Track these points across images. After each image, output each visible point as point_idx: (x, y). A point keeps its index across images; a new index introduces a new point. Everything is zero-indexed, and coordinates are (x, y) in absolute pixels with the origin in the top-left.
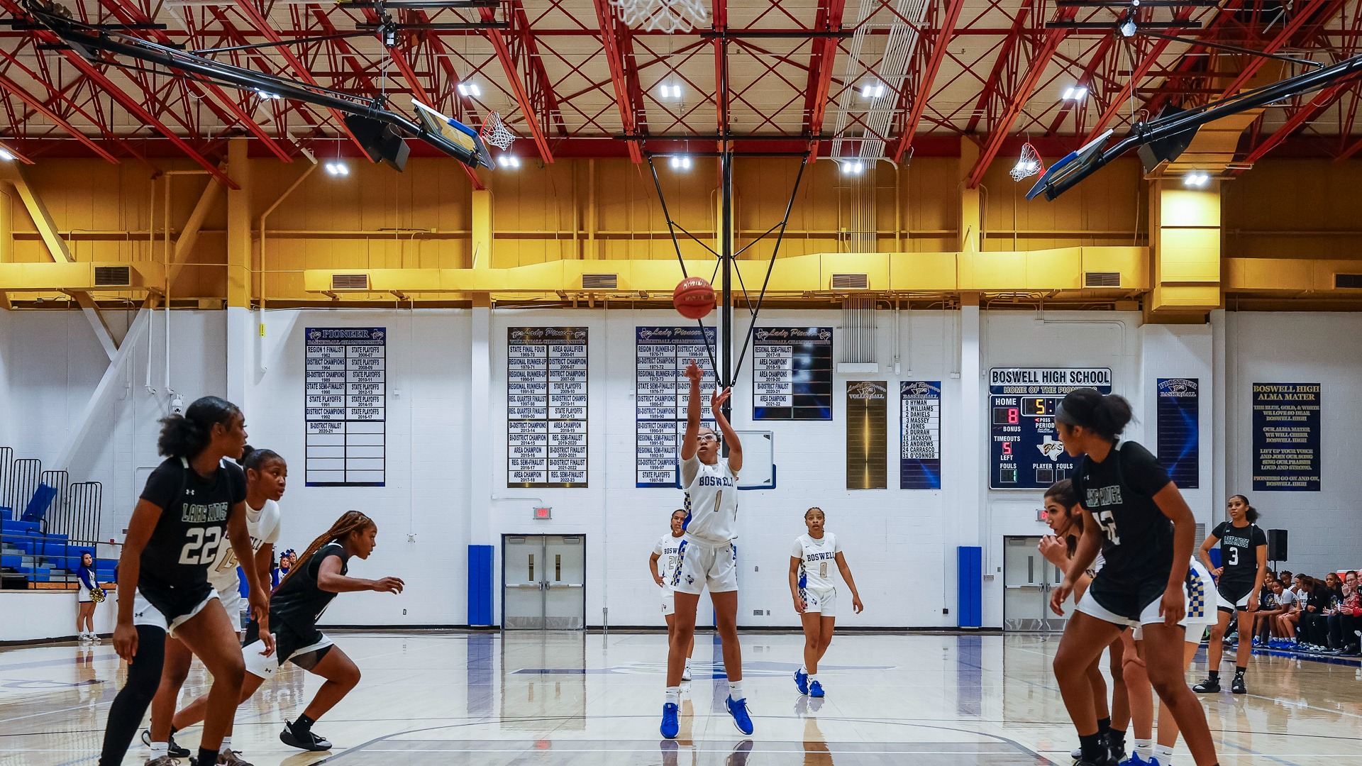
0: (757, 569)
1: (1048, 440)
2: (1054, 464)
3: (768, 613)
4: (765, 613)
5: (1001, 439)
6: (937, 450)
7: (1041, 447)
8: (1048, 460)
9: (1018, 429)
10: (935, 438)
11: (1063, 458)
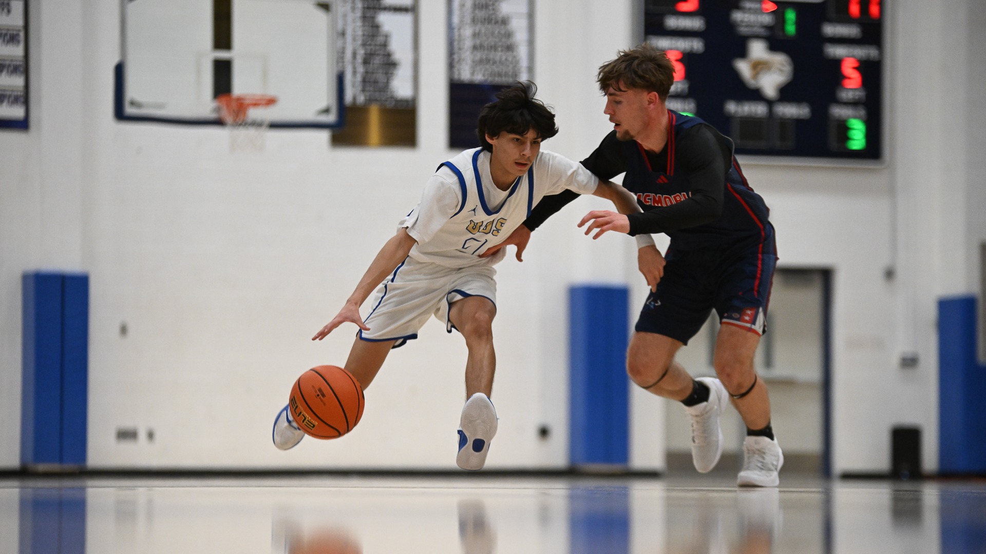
0: (124, 330)
1: (758, 49)
2: (770, 103)
3: (151, 435)
4: (142, 435)
5: (663, 43)
6: (524, 63)
7: (743, 67)
8: (756, 95)
9: (696, 24)
10: (520, 36)
11: (787, 93)
